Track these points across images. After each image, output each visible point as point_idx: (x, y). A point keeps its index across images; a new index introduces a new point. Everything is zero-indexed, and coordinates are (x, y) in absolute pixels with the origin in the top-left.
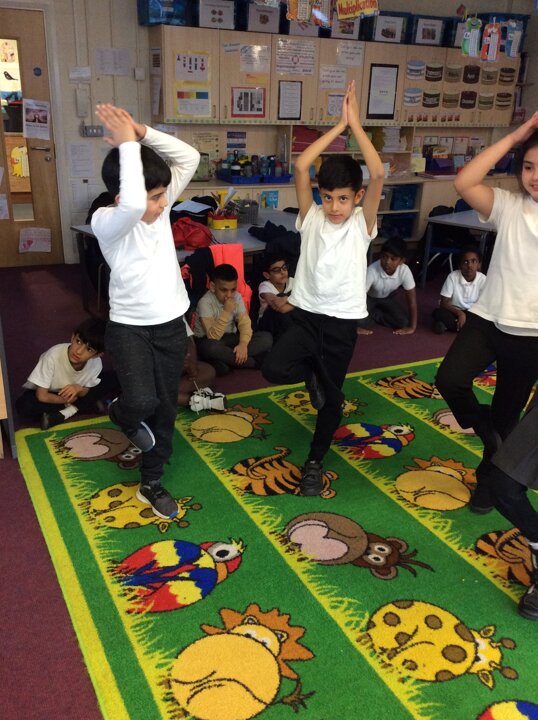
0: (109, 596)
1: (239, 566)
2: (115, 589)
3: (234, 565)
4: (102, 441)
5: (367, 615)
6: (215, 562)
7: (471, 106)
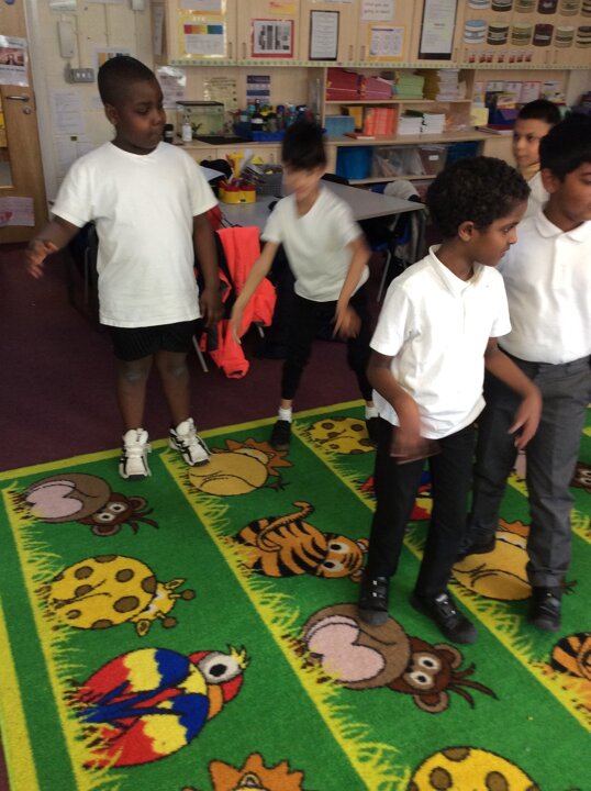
0: (63, 739)
1: (239, 690)
2: (71, 727)
3: (233, 688)
4: (76, 493)
5: (408, 772)
6: (208, 683)
7: (546, 43)
